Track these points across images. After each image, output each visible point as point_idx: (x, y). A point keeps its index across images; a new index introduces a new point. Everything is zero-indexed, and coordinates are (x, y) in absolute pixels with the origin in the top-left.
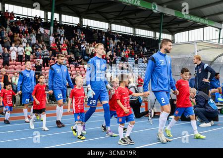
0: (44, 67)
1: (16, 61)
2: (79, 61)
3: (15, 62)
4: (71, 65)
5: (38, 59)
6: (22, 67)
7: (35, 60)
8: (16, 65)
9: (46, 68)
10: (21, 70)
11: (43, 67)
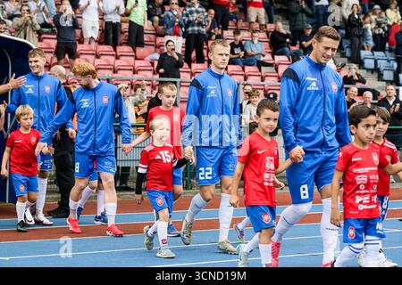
0: (189, 62)
1: (100, 42)
2: (306, 44)
3: (93, 45)
4: (278, 59)
5: (168, 38)
6: (118, 63)
7: (159, 40)
8: (98, 56)
9: (195, 66)
10: (115, 72)
11: (185, 65)
